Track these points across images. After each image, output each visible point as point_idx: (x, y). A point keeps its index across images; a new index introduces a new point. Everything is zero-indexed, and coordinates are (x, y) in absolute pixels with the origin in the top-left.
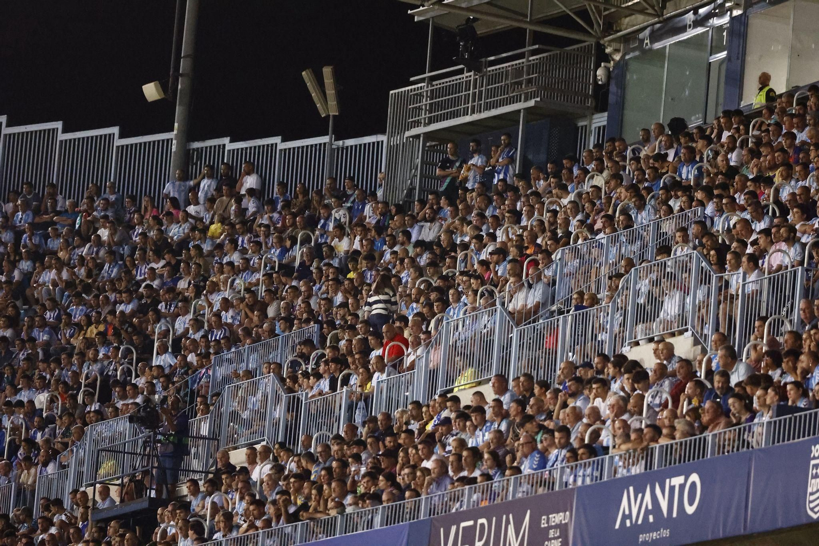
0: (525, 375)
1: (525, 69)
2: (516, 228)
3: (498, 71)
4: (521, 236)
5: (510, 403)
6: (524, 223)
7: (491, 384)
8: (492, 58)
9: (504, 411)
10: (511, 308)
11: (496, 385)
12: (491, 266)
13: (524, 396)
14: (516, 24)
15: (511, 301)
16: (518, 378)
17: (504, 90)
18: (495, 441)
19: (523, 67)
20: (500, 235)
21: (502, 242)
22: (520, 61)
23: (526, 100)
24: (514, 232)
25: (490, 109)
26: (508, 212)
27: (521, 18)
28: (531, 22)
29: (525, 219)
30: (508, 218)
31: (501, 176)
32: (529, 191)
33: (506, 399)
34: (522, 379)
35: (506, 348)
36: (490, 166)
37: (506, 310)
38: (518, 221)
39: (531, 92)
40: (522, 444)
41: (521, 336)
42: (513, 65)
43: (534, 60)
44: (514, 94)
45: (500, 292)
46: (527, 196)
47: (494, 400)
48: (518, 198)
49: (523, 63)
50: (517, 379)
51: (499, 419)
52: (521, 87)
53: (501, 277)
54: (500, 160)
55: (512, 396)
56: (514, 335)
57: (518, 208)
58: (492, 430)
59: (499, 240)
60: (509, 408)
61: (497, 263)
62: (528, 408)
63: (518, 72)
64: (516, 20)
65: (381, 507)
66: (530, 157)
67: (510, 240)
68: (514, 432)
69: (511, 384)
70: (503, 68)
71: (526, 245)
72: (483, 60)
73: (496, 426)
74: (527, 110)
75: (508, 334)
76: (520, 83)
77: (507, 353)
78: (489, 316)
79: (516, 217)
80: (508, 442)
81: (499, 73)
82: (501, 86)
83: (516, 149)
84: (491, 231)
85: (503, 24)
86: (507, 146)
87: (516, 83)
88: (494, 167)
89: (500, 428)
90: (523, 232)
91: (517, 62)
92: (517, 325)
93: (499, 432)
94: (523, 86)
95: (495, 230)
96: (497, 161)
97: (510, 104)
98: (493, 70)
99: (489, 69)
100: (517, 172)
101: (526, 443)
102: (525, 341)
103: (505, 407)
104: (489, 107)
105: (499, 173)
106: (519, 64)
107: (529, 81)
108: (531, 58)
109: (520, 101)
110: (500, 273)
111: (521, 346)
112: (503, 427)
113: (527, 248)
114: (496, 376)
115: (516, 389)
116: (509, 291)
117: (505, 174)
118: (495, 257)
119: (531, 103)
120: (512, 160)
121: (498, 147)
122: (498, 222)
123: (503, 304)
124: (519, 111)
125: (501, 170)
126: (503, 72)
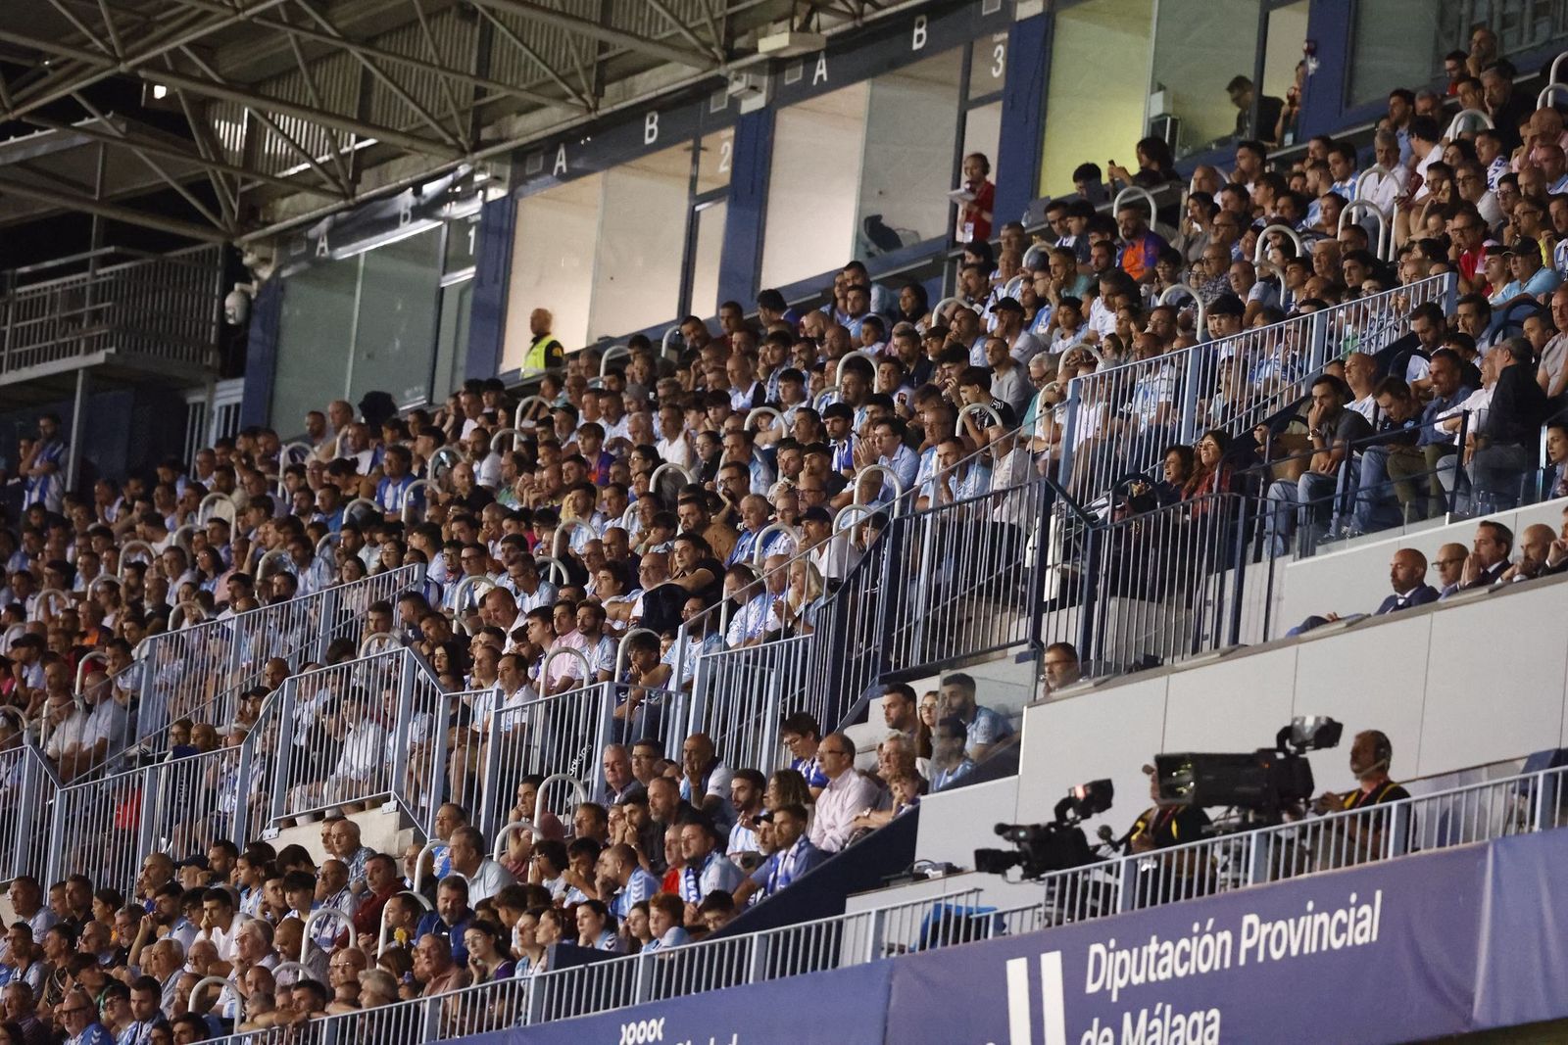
0: (76, 878)
1: (88, 293)
2: (64, 595)
3: (36, 295)
4: (73, 612)
5: (45, 931)
6: (79, 587)
7: (9, 894)
8: (26, 269)
9: (33, 947)
10: (50, 750)
11: (20, 897)
12: (15, 669)
13: (73, 919)
14: (74, 206)
15: (51, 735)
16: (62, 884)
17: (46, 332)
18: (14, 1003)
19: (84, 288)
20: (34, 611)
21: (37, 624)
22: (80, 276)
23: (89, 351)
24: (61, 605)
25: (19, 367)
26: (50, 565)
27: (81, 194)
28: (102, 203)
29: (81, 580)
30: (50, 576)
31: (35, 497)
32: (91, 527)
33: (37, 923)
34: (69, 886)
35: (40, 827)
36: (18, 475)
37: (41, 752)
38: (69, 583)
39: (99, 336)
40: (68, 1012)
41: (70, 801)
42: (65, 284)
43: (105, 275)
44: (67, 339)
45: (30, 718)
46: (87, 536)
47: (15, 926)
48: (69, 539)
49: (84, 280)
50: (59, 886)
51: (25, 963)
52: (80, 326)
53: (33, 688)
54: (37, 464)
55: (49, 919)
56: (57, 801)
57: (69, 558)
58: (11, 982)
59: (31, 618)
60: (43, 941)
61: (27, 662)
62: (80, 941)
63: (75, 296)
64: (67, 196)
66: (94, 460)
67: (52, 619)
68: (52, 988)
69: (49, 894)
70: (45, 289)
71: (82, 629)
72: (9, 272)
73: (19, 975)
74: (92, 371)
75: (45, 799)
76: (76, 320)
77: (41, 836)
78: (8, 764)
79: (65, 575)
80: (40, 1005)
81: (32, 300)
82: (42, 324)
83: (67, 444)
84: (17, 601)
85: (47, 204)
86: (49, 439)
87: (69, 319)
88: (25, 479)
89: (26, 979)
90: (77, 605)
91: (74, 278)
92: (63, 782)
93: (22, 986)
94: (84, 325)
95: (24, 599)
96: (32, 466)
97: (58, 357)
98: (26, 293)
99: (20, 290)
101: (75, 1010)
102: (77, 813)
103: (36, 939)
104: (17, 363)
105: (31, 490)
106: (78, 281)
107: (96, 316)
108: (100, 272)
109: (77, 353)
110: (30, 683)
111: (69, 824)
112: (32, 978)
113: (84, 635)
114: (19, 879)
115: (56, 905)
116: (48, 717)
117: (42, 493)
118: (23, 651)
119: (99, 358)
121: (32, 440)
122: (30, 583)
123: (36, 742)
124: (74, 373)
125: (34, 484)
126: (45, 298)
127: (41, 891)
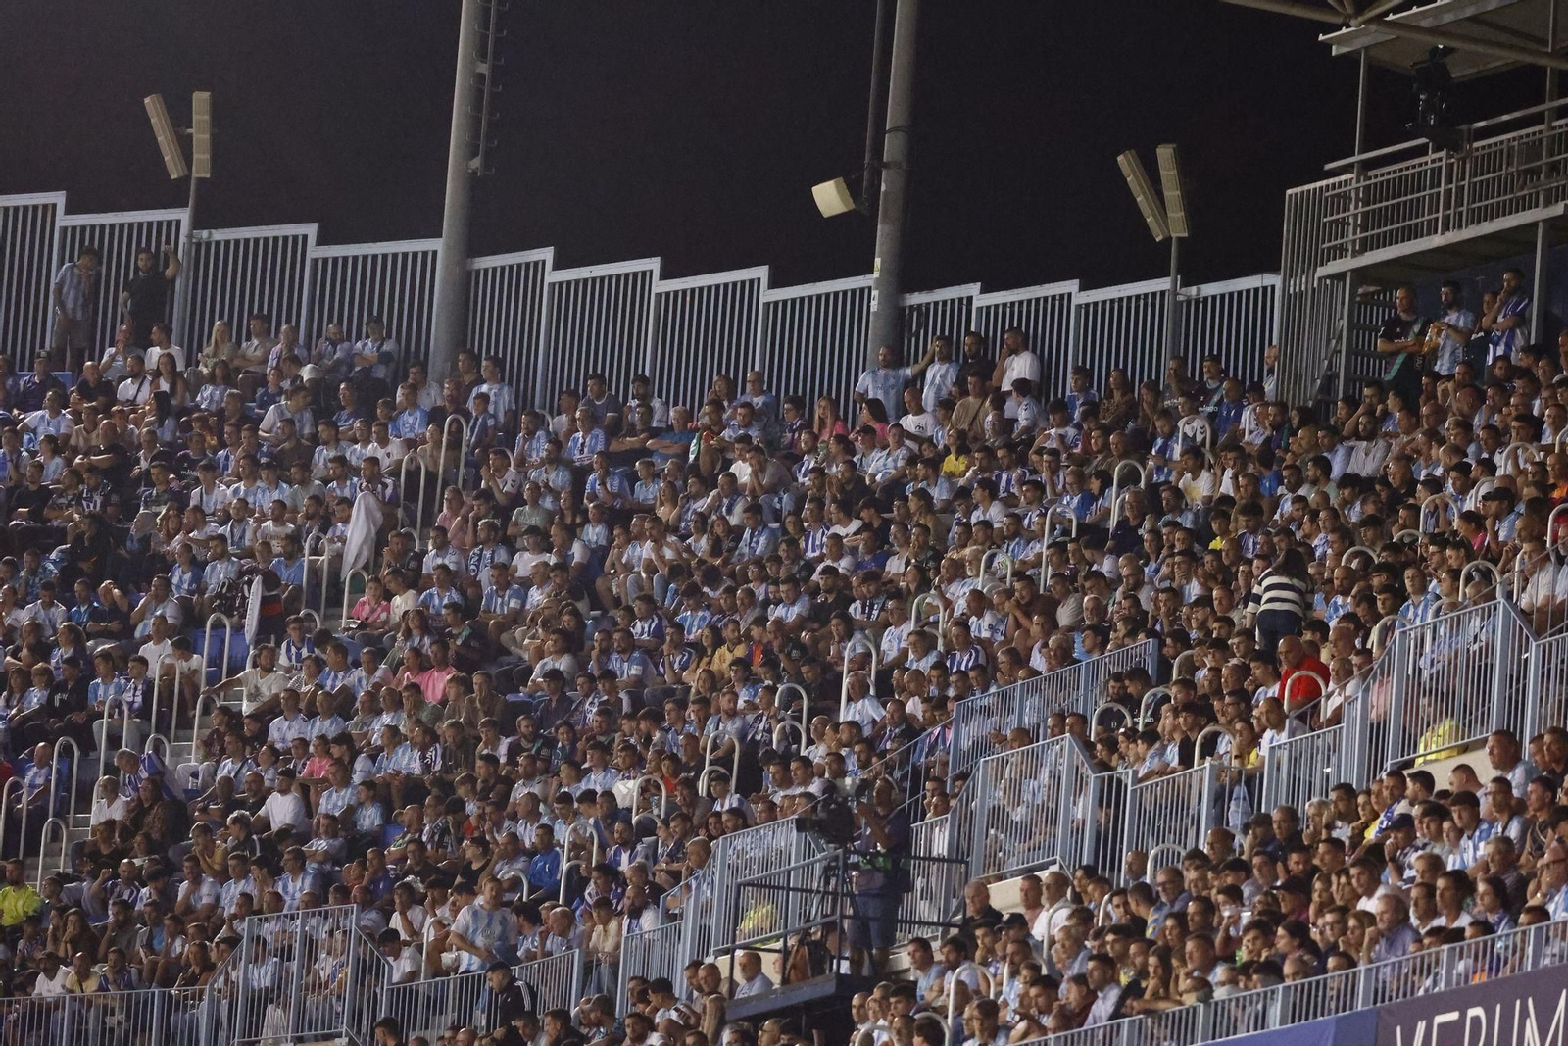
0: (1554, 731)
1: (1545, 144)
2: (1532, 449)
3: (1493, 149)
4: (1542, 464)
5: (1526, 785)
6: (1547, 439)
7: (1487, 750)
8: (1482, 124)
9: (1513, 802)
10: (1524, 603)
11: (1496, 751)
12: (1488, 523)
13: (1552, 772)
14: (1528, 59)
15: (1524, 589)
16: (1541, 737)
17: (1506, 186)
18: (1497, 857)
19: (1540, 141)
20: (1503, 464)
21: (1505, 477)
22: (1536, 129)
23: (1548, 203)
24: (1530, 456)
25: (1479, 222)
26: (1517, 419)
27: (1532, 46)
28: (1554, 55)
29: (1548, 433)
30: (1518, 430)
31: (1500, 351)
32: (1556, 379)
33: (1516, 776)
34: (1547, 738)
35: (1516, 679)
36: (1480, 330)
37: (1515, 606)
38: (1537, 436)
39: (1558, 188)
40: (1548, 865)
41: (1545, 656)
42: (1521, 137)
43: (1561, 127)
44: (1525, 192)
45: (1503, 573)
46: (1552, 387)
47: (1496, 780)
48: (1535, 393)
49: (1540, 132)
50: (1537, 739)
51: (1506, 818)
52: (1539, 178)
53: (1505, 543)
54: (1500, 319)
55: (1528, 772)
56: (1532, 655)
57: (1535, 412)
58: (1492, 836)
59: (1500, 472)
60: (1525, 793)
61: (1498, 517)
62: (1560, 794)
63: (1532, 150)
64: (1522, 50)
65: (1280, 987)
66: (1557, 311)
67: (1521, 472)
68: (1534, 840)
69: (1527, 747)
70: (1502, 142)
71: (1552, 481)
72: (1464, 127)
73: (1500, 830)
74: (1551, 223)
75: (1520, 653)
76: (1535, 172)
77: (1517, 690)
78: (1482, 619)
79: (1533, 428)
80: (1523, 859)
81: (1489, 154)
82: (1500, 177)
83: (1531, 300)
84: (1485, 455)
85: (1501, 58)
86: (1511, 293)
87: (1527, 171)
88: (1488, 333)
89: (1507, 834)
90: (1545, 457)
91: (1530, 130)
92: (1538, 634)
93: (1506, 841)
94: (1542, 176)
95: (1492, 453)
96: (1495, 321)
97: (1517, 211)
98: (1483, 148)
99: (1476, 145)
100: (1532, 342)
101: (1554, 862)
102: (1553, 666)
103: (1516, 793)
104: (1477, 217)
105: (1496, 345)
106: (1534, 134)
107: (1554, 167)
108: (1556, 123)
109: (1537, 206)
110: (1502, 537)
111: (1545, 676)
112: (1514, 831)
113: (1554, 487)
114: (1498, 733)
115: (1537, 758)
116: (1522, 571)
117: (1508, 347)
118: (1493, 506)
119: (1558, 209)
120: (1521, 320)
121: (1495, 295)
122: (1497, 437)
123: (1509, 596)
124: (1534, 225)
125: (1500, 338)
126: (1502, 151)
127: (1519, 745)
